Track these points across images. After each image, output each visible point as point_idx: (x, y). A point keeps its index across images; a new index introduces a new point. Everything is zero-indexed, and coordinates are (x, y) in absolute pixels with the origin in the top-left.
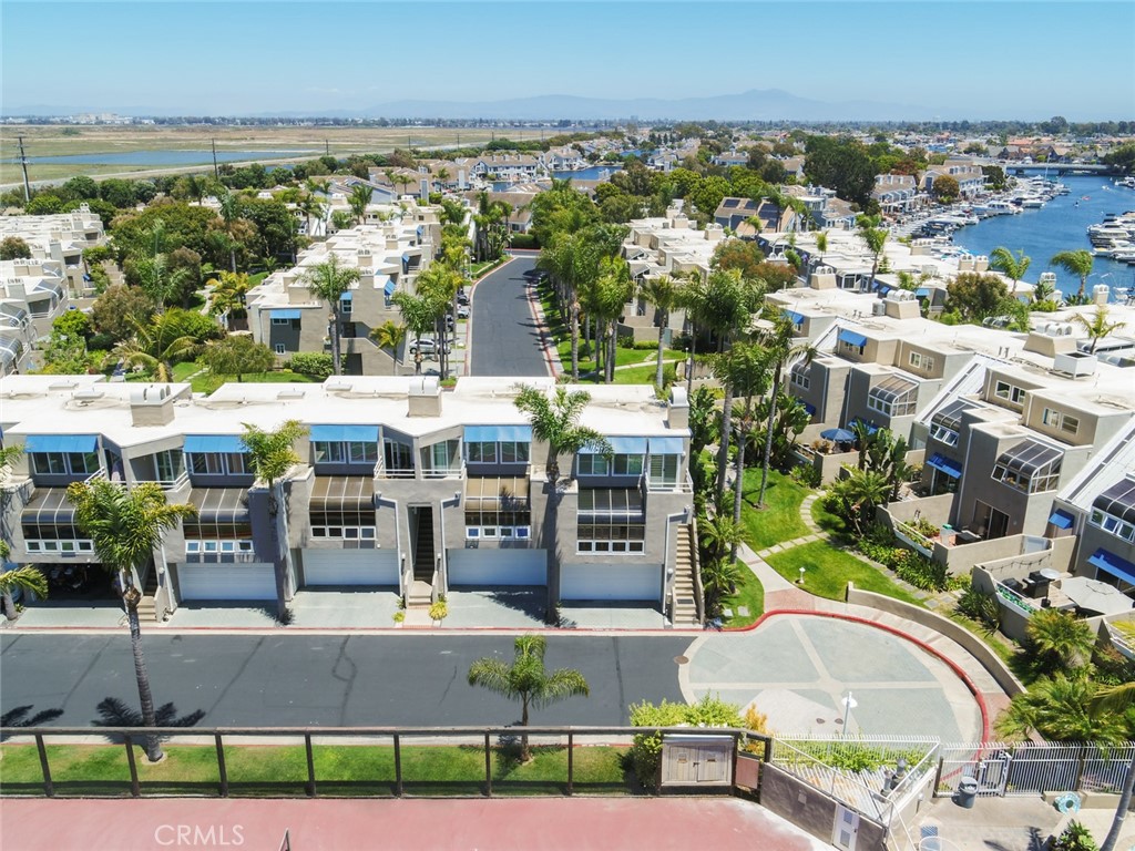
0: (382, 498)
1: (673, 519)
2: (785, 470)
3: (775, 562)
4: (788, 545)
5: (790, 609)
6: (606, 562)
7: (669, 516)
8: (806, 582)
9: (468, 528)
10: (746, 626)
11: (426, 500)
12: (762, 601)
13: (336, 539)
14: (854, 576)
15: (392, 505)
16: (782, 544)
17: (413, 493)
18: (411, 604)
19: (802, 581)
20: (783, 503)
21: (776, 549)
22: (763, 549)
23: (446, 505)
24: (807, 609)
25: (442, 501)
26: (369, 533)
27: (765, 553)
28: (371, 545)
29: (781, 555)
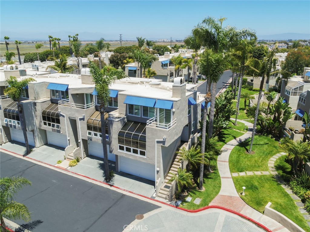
0: (61, 113)
1: (158, 142)
2: (278, 139)
3: (237, 181)
4: (250, 173)
5: (226, 207)
6: (130, 157)
7: (156, 140)
8: (246, 195)
9: (88, 131)
10: (192, 209)
11: (74, 117)
12: (212, 199)
13: (49, 127)
14: (276, 200)
15: (64, 116)
16: (247, 172)
17: (70, 113)
18: (68, 158)
19: (243, 194)
20: (263, 153)
21: (242, 174)
22: (236, 172)
23: (80, 119)
24: (235, 210)
25: (79, 118)
26: (58, 127)
27: (235, 175)
28: (59, 132)
29: (243, 177)
